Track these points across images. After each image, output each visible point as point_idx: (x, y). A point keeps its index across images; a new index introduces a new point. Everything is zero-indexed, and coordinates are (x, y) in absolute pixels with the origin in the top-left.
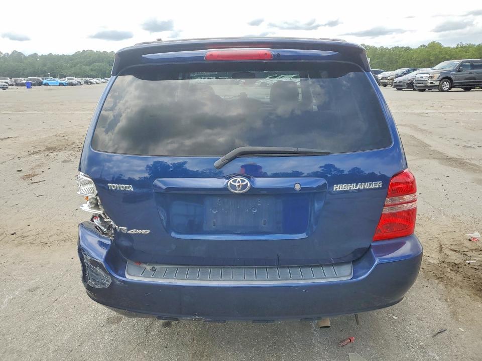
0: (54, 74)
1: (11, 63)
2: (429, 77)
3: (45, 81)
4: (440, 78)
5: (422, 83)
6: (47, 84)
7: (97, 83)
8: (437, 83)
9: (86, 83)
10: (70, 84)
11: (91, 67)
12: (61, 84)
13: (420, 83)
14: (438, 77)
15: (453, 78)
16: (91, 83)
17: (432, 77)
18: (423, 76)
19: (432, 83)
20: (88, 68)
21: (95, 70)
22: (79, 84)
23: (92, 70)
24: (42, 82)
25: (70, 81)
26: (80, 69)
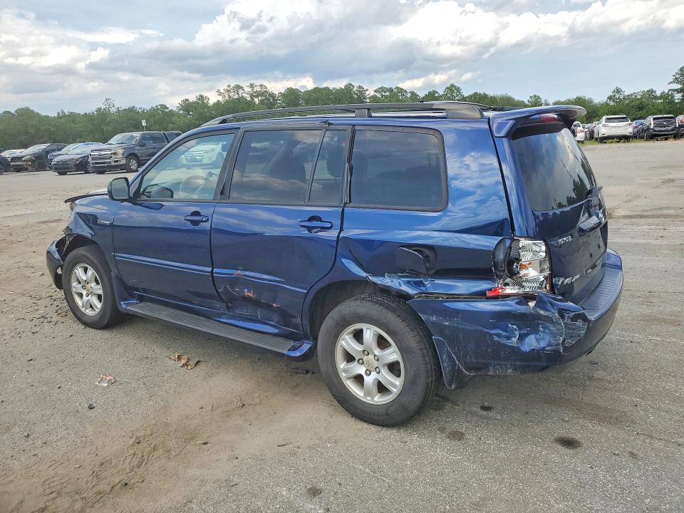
2: (112, 154)
4: (126, 155)
5: (104, 163)
8: (124, 162)
13: (100, 163)
14: (123, 154)
15: (139, 155)
17: (115, 154)
18: (103, 153)
19: (117, 161)
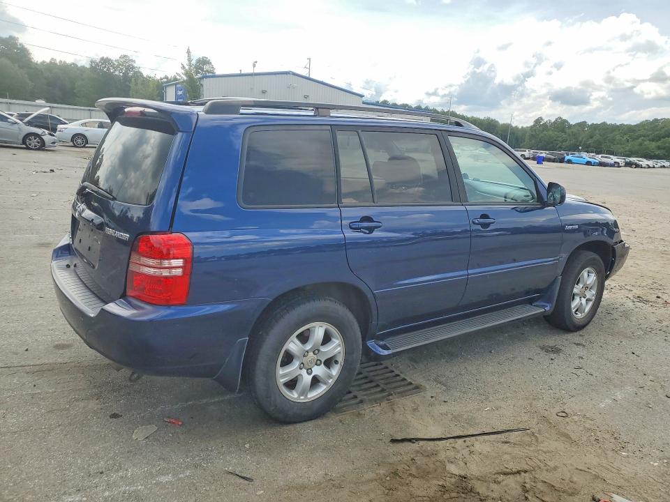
0: (599, 150)
1: (550, 133)
3: (567, 158)
6: (569, 162)
7: (649, 167)
9: (629, 164)
10: (601, 164)
11: (659, 143)
12: (588, 163)
16: (637, 166)
20: (653, 145)
21: (664, 149)
22: (616, 165)
23: (659, 148)
24: (564, 158)
25: (604, 160)
26: (641, 144)
